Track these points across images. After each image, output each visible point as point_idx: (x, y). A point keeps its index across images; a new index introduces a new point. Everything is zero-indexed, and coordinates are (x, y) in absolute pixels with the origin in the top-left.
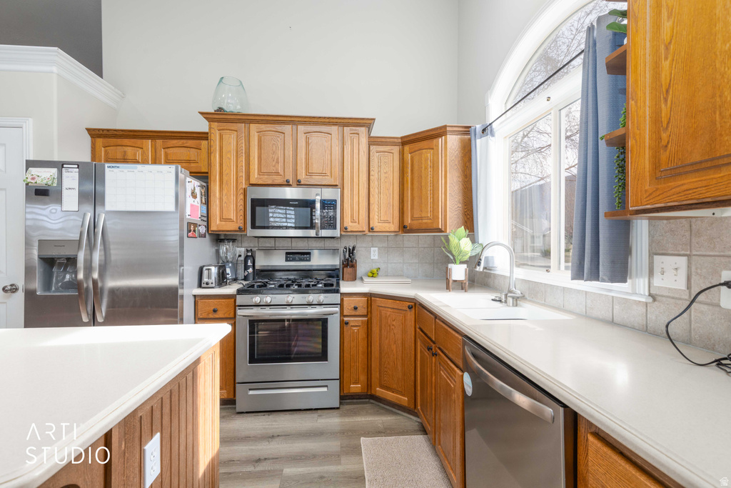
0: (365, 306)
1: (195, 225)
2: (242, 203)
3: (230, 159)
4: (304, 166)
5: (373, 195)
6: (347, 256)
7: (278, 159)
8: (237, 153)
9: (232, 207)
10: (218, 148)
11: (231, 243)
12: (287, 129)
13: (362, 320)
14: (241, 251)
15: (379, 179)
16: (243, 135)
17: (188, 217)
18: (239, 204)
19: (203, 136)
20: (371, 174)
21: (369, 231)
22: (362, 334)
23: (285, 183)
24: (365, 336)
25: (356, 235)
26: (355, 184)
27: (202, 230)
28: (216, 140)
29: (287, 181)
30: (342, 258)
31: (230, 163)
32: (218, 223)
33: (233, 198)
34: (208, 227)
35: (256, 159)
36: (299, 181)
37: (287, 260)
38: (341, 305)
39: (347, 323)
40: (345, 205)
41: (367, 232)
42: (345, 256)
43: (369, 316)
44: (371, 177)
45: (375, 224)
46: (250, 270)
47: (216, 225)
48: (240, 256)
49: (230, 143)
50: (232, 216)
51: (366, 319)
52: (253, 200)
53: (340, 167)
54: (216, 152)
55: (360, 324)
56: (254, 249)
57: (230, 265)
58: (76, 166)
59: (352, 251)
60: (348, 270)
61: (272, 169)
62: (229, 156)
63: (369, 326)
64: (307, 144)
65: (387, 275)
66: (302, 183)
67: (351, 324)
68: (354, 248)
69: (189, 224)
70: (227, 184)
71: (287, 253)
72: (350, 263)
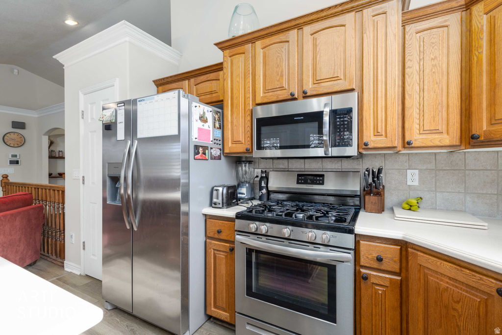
0: (397, 258)
1: (205, 148)
2: (249, 124)
3: (238, 82)
4: (311, 74)
5: (410, 96)
6: (370, 180)
7: (282, 72)
8: (245, 75)
9: (241, 129)
10: (229, 74)
11: (247, 165)
12: (293, 34)
13: (391, 279)
14: (258, 172)
15: (421, 71)
16: (250, 56)
17: (194, 140)
18: (246, 126)
19: (219, 67)
20: (407, 65)
21: (404, 147)
22: (391, 301)
23: (290, 97)
24: (397, 304)
25: (385, 154)
26: (379, 83)
27: (216, 152)
28: (228, 66)
29: (292, 95)
30: (364, 184)
31: (239, 86)
32: (230, 146)
33: (241, 120)
34: (222, 150)
35: (262, 77)
36: (304, 92)
37: (298, 183)
38: (356, 250)
39: (365, 278)
40: (365, 114)
41: (400, 147)
42: (367, 181)
43: (403, 274)
44: (407, 71)
45: (415, 135)
46: (264, 191)
47: (230, 147)
48: (257, 177)
49: (239, 67)
50: (241, 138)
51: (399, 278)
52: (259, 120)
53: (358, 65)
54: (228, 80)
55: (387, 284)
56: (267, 170)
57: (247, 185)
58: (123, 104)
59: (377, 175)
60: (370, 199)
61: (277, 85)
62: (238, 79)
63: (404, 289)
64: (315, 45)
65: (434, 208)
66: (308, 94)
67: (373, 280)
68: (380, 171)
69: (197, 147)
70: (237, 107)
71: (299, 175)
72: (374, 190)
